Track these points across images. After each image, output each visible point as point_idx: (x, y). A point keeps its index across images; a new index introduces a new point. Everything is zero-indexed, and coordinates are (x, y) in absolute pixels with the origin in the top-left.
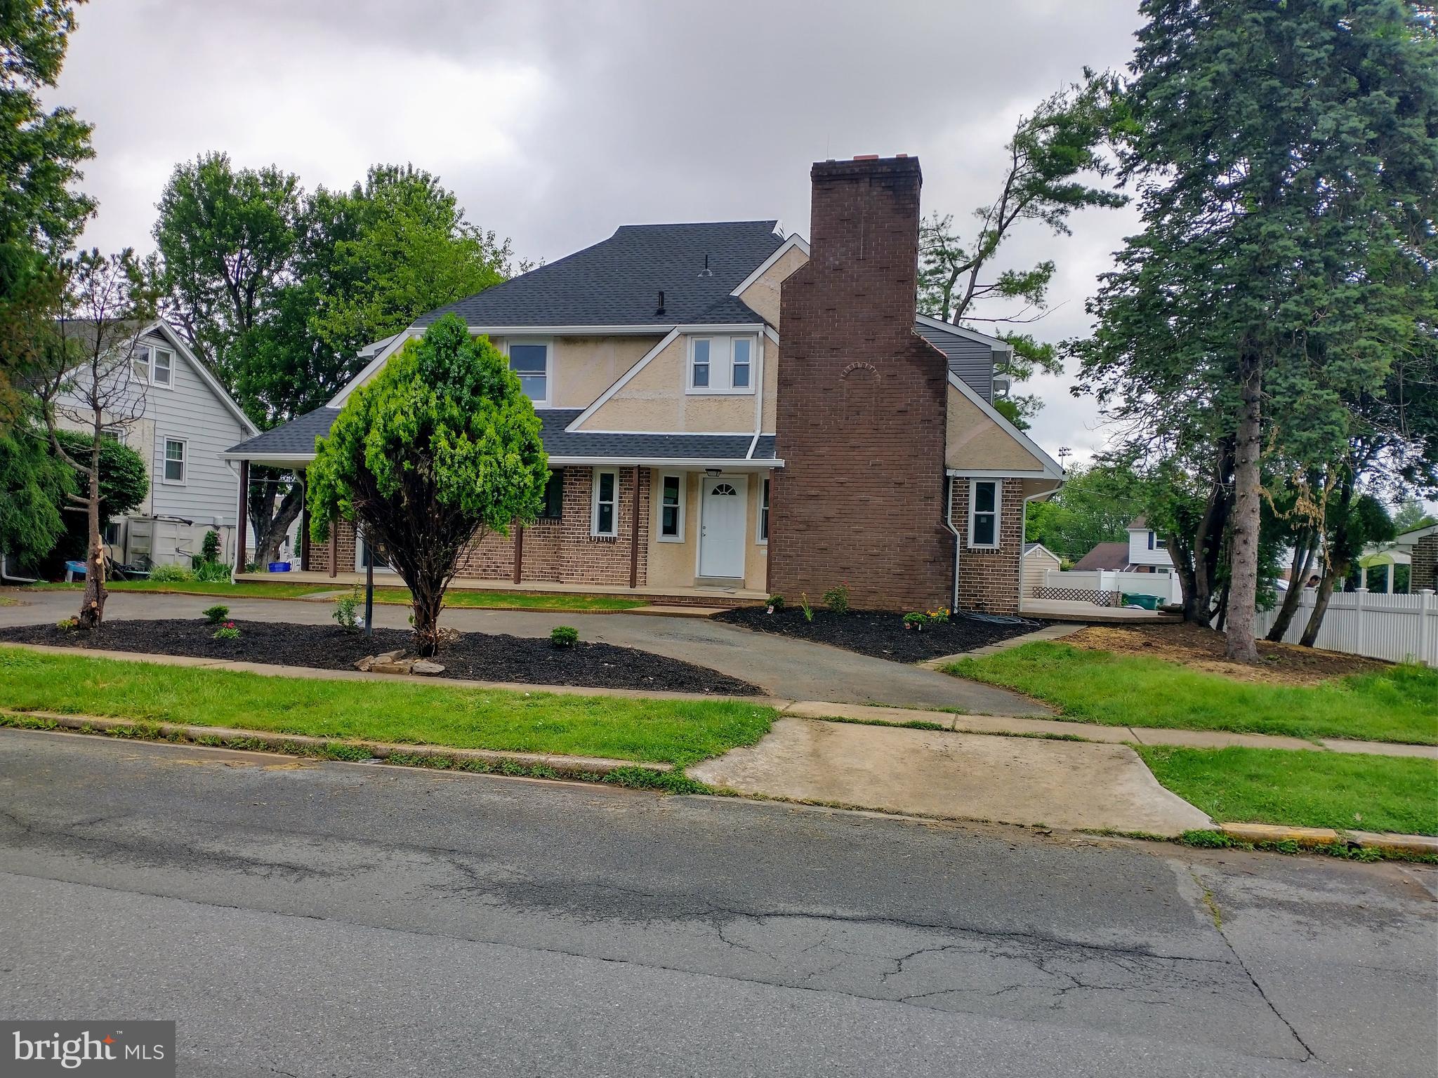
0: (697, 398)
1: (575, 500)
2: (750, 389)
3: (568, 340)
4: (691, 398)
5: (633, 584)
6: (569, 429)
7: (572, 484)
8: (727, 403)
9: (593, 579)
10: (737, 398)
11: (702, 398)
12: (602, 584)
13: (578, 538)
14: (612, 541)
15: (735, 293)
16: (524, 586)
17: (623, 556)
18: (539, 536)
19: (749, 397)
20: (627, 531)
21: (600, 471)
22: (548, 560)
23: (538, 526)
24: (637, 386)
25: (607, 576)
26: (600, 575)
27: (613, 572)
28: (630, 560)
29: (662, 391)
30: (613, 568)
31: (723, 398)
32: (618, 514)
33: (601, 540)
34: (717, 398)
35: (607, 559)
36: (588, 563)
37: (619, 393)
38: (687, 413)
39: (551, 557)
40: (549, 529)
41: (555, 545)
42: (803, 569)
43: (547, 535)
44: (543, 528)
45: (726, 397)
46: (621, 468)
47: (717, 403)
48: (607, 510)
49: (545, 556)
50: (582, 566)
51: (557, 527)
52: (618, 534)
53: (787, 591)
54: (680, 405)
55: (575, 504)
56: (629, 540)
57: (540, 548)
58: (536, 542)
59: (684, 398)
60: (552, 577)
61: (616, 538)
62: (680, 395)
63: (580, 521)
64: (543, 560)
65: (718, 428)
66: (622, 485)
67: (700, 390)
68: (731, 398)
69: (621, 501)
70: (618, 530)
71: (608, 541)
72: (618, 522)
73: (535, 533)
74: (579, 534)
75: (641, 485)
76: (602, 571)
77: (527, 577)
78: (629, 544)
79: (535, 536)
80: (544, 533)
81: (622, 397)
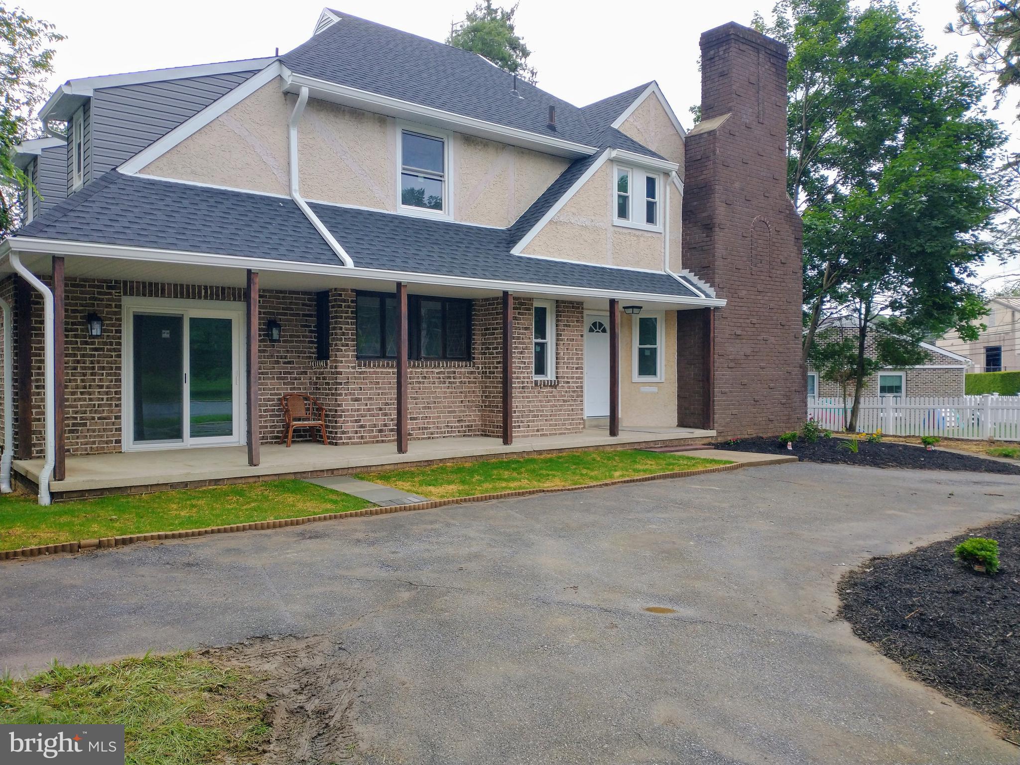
0: (621, 230)
2: (658, 227)
3: (470, 139)
4: (617, 229)
6: (516, 251)
7: (514, 319)
8: (643, 238)
9: (538, 431)
10: (650, 235)
11: (624, 231)
12: (547, 435)
13: (523, 383)
14: (553, 385)
15: (616, 125)
17: (564, 401)
18: (444, 383)
19: (658, 235)
20: (567, 373)
21: (537, 304)
22: (454, 412)
23: (442, 370)
24: (573, 210)
25: (550, 425)
26: (544, 425)
27: (556, 420)
28: (571, 405)
29: (593, 218)
30: (555, 415)
31: (640, 233)
32: (557, 354)
33: (545, 385)
34: (637, 233)
35: (551, 406)
36: (533, 411)
37: (559, 215)
38: (613, 245)
39: (458, 407)
40: (454, 372)
41: (461, 392)
42: (733, 404)
43: (452, 380)
44: (448, 372)
45: (643, 232)
46: (557, 301)
47: (635, 238)
48: (538, 349)
49: (451, 407)
50: (528, 416)
51: (463, 370)
52: (557, 377)
53: (724, 426)
54: (609, 236)
55: (519, 343)
56: (568, 382)
57: (445, 398)
58: (441, 390)
59: (612, 229)
60: (459, 432)
61: (558, 381)
62: (610, 225)
63: (525, 363)
64: (449, 412)
65: (637, 264)
66: (561, 321)
67: (622, 222)
68: (646, 234)
69: (558, 340)
70: (557, 373)
71: (551, 386)
72: (557, 363)
73: (439, 378)
74: (524, 378)
75: (577, 321)
76: (546, 420)
77: (432, 434)
78: (569, 387)
79: (440, 383)
80: (449, 377)
81: (561, 219)
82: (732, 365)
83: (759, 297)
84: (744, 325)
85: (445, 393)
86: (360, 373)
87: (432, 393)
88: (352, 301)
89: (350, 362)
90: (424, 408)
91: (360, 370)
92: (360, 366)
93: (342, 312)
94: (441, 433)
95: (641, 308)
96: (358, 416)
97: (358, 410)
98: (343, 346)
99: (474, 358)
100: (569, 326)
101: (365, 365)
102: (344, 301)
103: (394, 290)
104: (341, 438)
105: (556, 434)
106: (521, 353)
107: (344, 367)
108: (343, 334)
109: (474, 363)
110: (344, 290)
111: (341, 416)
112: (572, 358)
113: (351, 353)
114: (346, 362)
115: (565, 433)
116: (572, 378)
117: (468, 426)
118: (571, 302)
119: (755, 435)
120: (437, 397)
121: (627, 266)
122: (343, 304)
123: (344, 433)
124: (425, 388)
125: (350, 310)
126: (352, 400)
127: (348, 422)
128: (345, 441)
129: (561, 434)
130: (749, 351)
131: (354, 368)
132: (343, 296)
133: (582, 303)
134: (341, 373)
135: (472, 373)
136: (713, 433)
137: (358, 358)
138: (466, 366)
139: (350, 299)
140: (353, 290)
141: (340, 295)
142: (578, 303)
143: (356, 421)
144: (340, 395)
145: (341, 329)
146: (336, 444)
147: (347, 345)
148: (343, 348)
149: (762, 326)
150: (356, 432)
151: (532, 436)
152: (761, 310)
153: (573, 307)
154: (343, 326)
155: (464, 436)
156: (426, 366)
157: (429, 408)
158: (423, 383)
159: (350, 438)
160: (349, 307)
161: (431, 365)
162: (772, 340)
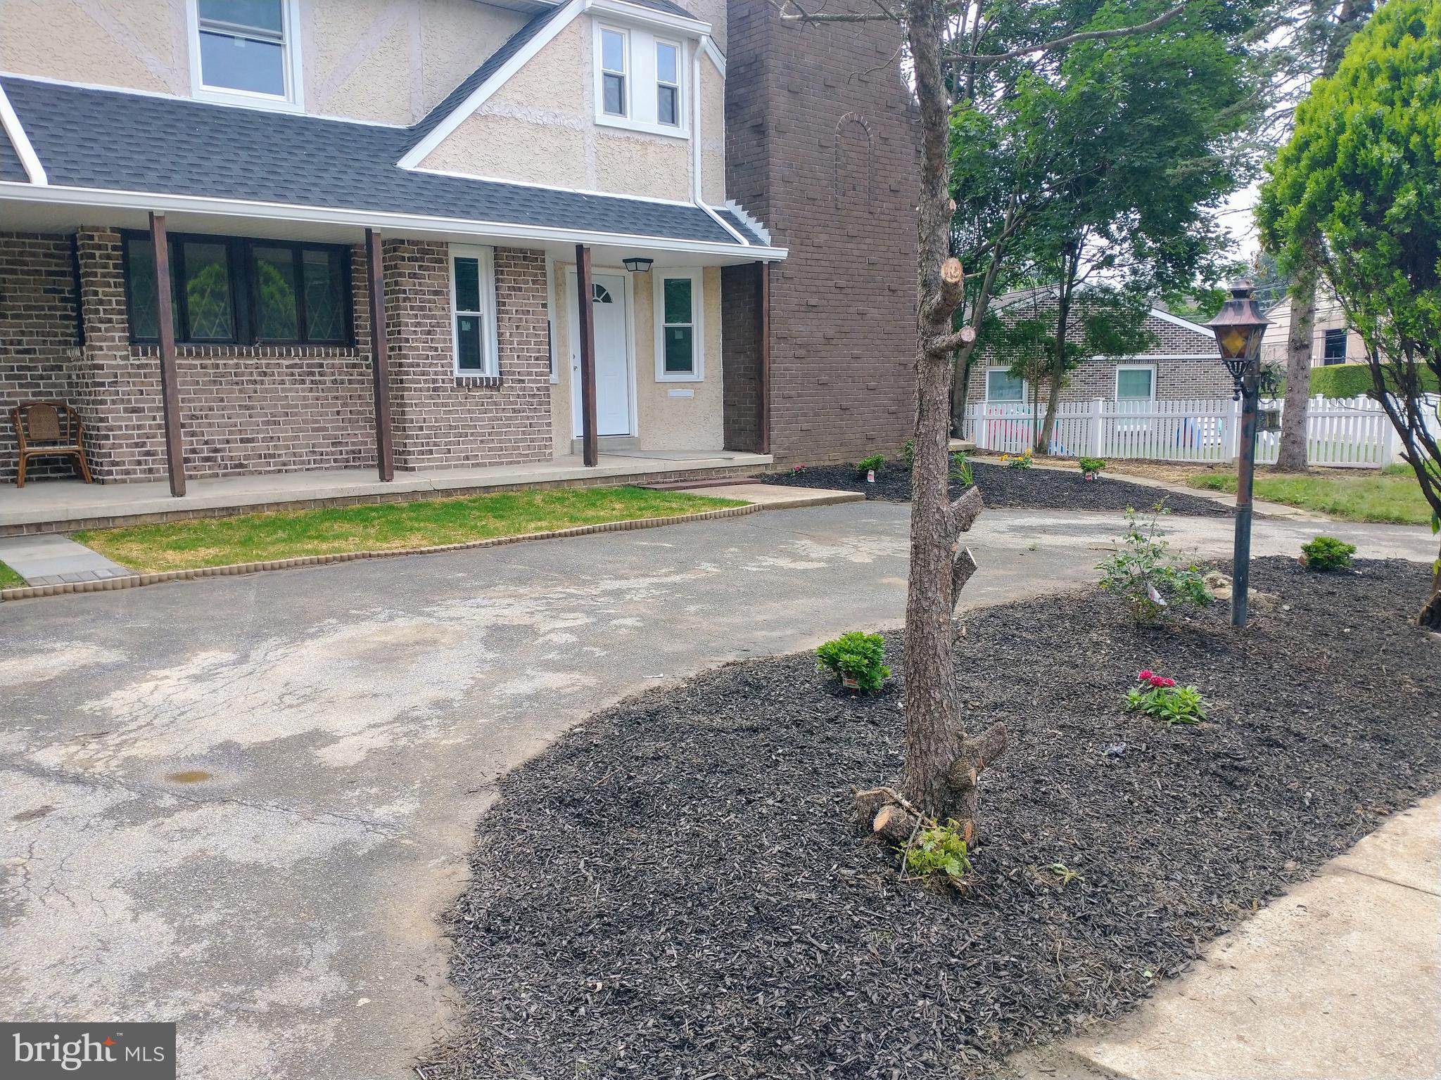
0: (611, 133)
1: (422, 309)
2: (682, 131)
4: (602, 131)
5: (589, 460)
6: (408, 163)
7: (414, 276)
8: (653, 148)
9: (467, 458)
10: (666, 142)
11: (618, 134)
12: (484, 465)
13: (435, 381)
14: (494, 385)
16: (402, 482)
17: (514, 411)
18: (303, 382)
19: (681, 143)
20: (518, 366)
21: (454, 253)
22: (326, 429)
23: (297, 361)
24: (517, 96)
25: (490, 449)
26: (479, 449)
27: (500, 441)
28: (528, 418)
29: (557, 111)
30: (500, 434)
31: (648, 138)
32: (500, 335)
33: (475, 384)
34: (642, 138)
35: (490, 419)
36: (456, 427)
37: (490, 104)
38: (598, 157)
39: (332, 421)
40: (321, 366)
41: (337, 398)
42: (805, 415)
43: (317, 378)
44: (309, 366)
45: (653, 138)
46: (495, 248)
47: (639, 147)
48: (466, 327)
49: (317, 422)
50: (446, 435)
51: (337, 362)
52: (501, 373)
53: (788, 448)
54: (588, 142)
55: (424, 317)
56: (523, 381)
57: (306, 406)
58: (296, 394)
59: (594, 130)
60: (335, 460)
61: (501, 380)
62: (589, 124)
63: (436, 349)
64: (314, 430)
65: (644, 189)
66: (502, 281)
67: (614, 120)
68: (658, 140)
69: (499, 312)
70: (500, 365)
71: (488, 386)
72: (500, 350)
73: (292, 375)
74: (436, 373)
75: (534, 282)
76: (482, 441)
77: (285, 464)
78: (524, 389)
79: (294, 382)
80: (313, 374)
81: (496, 110)
82: (802, 352)
83: (850, 245)
84: (822, 289)
85: (304, 398)
86: (139, 367)
87: (280, 398)
88: (114, 248)
89: (118, 348)
90: (267, 423)
91: (137, 362)
92: (135, 354)
93: (95, 265)
94: (303, 463)
95: (650, 261)
96: (139, 436)
97: (139, 427)
98: (101, 322)
99: (358, 342)
100: (520, 289)
101: (145, 354)
102: (99, 247)
103: (144, 224)
104: (110, 473)
105: (502, 463)
106: (429, 333)
107: (106, 357)
108: (101, 302)
109: (357, 351)
110: (97, 229)
111: (107, 437)
112: (529, 343)
113: (117, 335)
114: (110, 348)
115: (519, 462)
116: (529, 374)
117: (353, 452)
118: (521, 251)
119: (841, 462)
120: (289, 406)
121: (625, 192)
122: (97, 253)
123: (114, 464)
124: (266, 391)
125: (111, 262)
126: (126, 410)
127: (121, 446)
128: (118, 477)
129: (511, 463)
130: (831, 332)
131: (126, 358)
132: (96, 238)
133: (543, 253)
134: (101, 367)
135: (354, 366)
136: (767, 459)
137: (133, 341)
138: (342, 355)
139: (110, 244)
140: (114, 230)
141: (91, 238)
142: (533, 252)
143: (137, 445)
144: (103, 402)
145: (96, 293)
146: (103, 482)
147: (110, 321)
148: (103, 326)
149: (857, 291)
150: (139, 463)
151: (456, 466)
152: (854, 266)
153: (525, 258)
154: (100, 290)
155: (346, 467)
156: (265, 355)
157: (275, 423)
158: (262, 383)
159: (127, 472)
160: (109, 257)
161: (273, 354)
162: (874, 313)
